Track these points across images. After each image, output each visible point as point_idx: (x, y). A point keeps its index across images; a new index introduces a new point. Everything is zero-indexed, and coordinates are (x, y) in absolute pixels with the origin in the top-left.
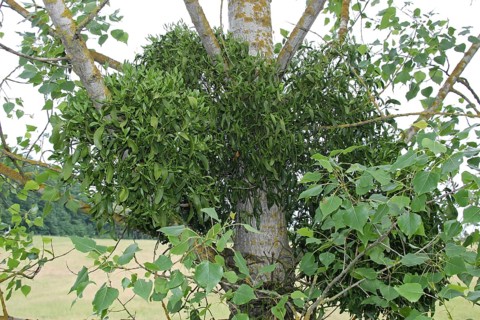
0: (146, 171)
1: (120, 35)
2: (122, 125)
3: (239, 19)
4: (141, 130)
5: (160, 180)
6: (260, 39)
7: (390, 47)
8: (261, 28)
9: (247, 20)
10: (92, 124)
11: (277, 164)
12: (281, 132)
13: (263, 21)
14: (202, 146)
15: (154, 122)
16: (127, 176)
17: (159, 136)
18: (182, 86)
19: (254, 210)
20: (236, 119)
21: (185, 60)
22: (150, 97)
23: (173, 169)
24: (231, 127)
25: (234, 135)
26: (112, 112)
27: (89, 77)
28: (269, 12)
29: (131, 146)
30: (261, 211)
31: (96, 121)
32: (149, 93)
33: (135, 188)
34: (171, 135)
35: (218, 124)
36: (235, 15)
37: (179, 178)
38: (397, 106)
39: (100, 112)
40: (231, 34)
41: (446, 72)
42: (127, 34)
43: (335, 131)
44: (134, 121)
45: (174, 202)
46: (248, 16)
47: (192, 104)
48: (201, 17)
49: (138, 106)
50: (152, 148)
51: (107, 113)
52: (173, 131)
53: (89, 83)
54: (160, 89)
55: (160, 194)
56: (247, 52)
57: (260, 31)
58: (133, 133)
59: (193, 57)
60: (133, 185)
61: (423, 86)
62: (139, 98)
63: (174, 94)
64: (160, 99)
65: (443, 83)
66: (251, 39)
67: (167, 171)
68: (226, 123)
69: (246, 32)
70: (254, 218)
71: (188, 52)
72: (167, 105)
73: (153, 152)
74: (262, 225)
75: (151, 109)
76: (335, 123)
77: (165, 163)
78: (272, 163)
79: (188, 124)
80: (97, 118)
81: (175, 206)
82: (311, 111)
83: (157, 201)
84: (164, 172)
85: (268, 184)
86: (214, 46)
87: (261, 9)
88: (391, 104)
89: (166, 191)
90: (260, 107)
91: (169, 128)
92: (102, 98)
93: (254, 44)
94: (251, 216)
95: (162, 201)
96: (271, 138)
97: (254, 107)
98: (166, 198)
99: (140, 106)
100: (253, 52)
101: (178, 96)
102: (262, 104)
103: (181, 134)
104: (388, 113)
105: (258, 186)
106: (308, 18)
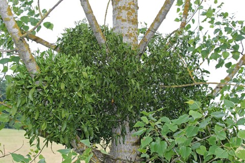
0: (57, 113)
1: (49, 26)
2: (45, 87)
3: (118, 20)
4: (55, 90)
5: (65, 118)
6: (130, 32)
7: (207, 39)
8: (131, 25)
9: (123, 20)
10: (28, 87)
11: (135, 107)
12: (137, 90)
13: (132, 21)
14: (90, 100)
15: (63, 86)
16: (47, 115)
17: (65, 94)
18: (80, 64)
19: (122, 132)
20: (112, 81)
21: (84, 46)
22: (62, 72)
23: (73, 112)
24: (109, 85)
25: (111, 90)
26: (40, 80)
27: (28, 60)
28: (136, 16)
29: (49, 100)
30: (126, 133)
31: (30, 85)
32: (61, 69)
33: (51, 122)
34: (72, 94)
35: (102, 83)
36: (116, 17)
37: (76, 117)
38: (208, 75)
39: (33, 80)
40: (112, 30)
41: (242, 53)
42: (53, 25)
43: (169, 89)
44: (52, 86)
45: (72, 130)
46: (124, 18)
47: (84, 76)
48: (94, 22)
49: (55, 77)
50: (61, 100)
51: (37, 80)
52: (73, 91)
53: (28, 63)
54: (67, 67)
55: (65, 126)
56: (121, 40)
57: (130, 27)
58: (51, 92)
59: (90, 44)
60: (50, 121)
61: (226, 62)
62: (55, 72)
63: (75, 70)
64: (67, 73)
65: (239, 60)
66: (125, 32)
67: (68, 114)
68: (106, 83)
69: (122, 28)
70: (121, 137)
71: (86, 41)
72: (71, 76)
73: (62, 103)
74: (126, 141)
75: (62, 79)
76: (169, 84)
77: (68, 109)
78: (132, 107)
79: (82, 87)
80: (31, 83)
81: (73, 132)
82: (156, 77)
83: (63, 130)
84: (67, 114)
85: (130, 118)
86: (101, 38)
87: (131, 14)
88: (205, 73)
89: (68, 124)
90: (126, 75)
91: (71, 89)
92: (35, 72)
93: (126, 35)
94: (120, 136)
95: (66, 129)
96: (131, 93)
97: (123, 74)
98: (68, 128)
99: (56, 77)
100: (125, 40)
101: (77, 71)
102: (127, 73)
103: (77, 93)
104: (202, 78)
105: (124, 119)
106: (156, 24)
